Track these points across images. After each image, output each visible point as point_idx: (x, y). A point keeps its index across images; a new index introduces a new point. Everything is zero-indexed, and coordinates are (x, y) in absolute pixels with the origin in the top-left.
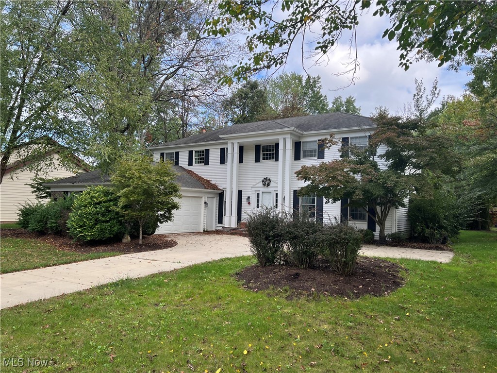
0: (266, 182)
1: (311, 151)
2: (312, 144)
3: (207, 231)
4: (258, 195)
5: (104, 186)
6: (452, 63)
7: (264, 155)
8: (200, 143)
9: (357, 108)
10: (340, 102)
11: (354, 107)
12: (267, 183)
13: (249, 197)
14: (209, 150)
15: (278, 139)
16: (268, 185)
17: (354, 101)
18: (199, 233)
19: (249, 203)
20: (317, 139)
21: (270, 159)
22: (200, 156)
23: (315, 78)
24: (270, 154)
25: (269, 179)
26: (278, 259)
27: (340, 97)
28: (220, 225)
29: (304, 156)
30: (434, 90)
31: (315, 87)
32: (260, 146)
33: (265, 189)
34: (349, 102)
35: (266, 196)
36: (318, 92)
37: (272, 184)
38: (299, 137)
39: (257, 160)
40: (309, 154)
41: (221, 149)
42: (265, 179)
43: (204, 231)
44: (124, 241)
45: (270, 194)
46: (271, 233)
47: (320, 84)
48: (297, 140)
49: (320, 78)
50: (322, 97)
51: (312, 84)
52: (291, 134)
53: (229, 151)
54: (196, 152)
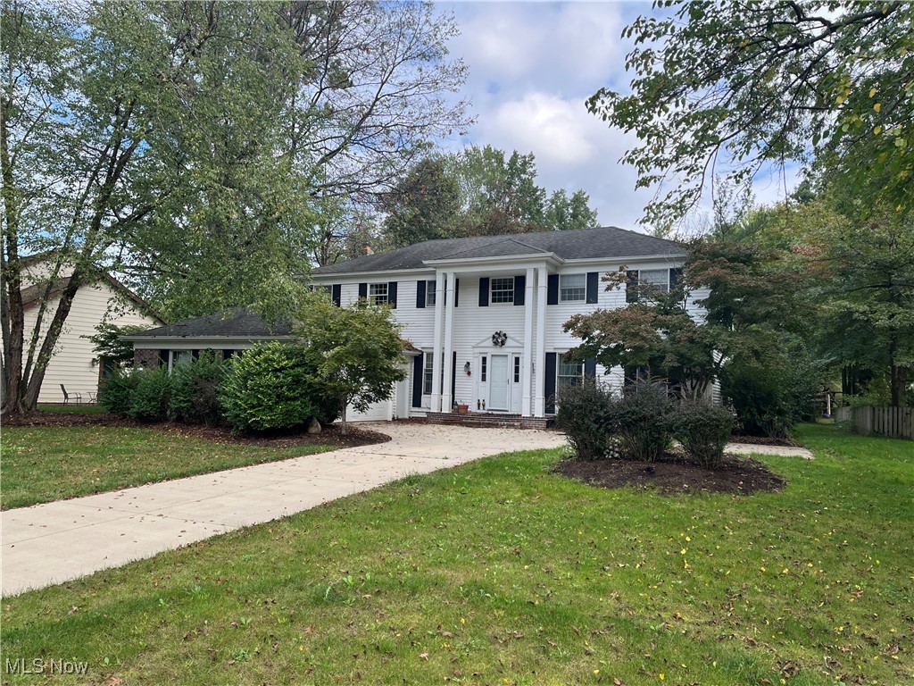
0: (499, 339)
1: (576, 290)
2: (577, 279)
3: (398, 419)
4: (484, 360)
5: (282, 342)
6: (804, 166)
7: (494, 294)
8: (382, 272)
9: (591, 210)
10: (564, 199)
11: (587, 210)
12: (500, 341)
13: (468, 363)
14: (396, 283)
15: (525, 269)
16: (503, 343)
17: (587, 199)
18: (387, 422)
19: (469, 373)
20: (585, 271)
21: (505, 301)
22: (381, 293)
23: (525, 157)
24: (505, 293)
25: (505, 335)
26: (610, 450)
27: (562, 192)
28: (416, 409)
29: (563, 299)
30: (747, 194)
31: (525, 172)
32: (488, 279)
33: (498, 351)
34: (579, 200)
35: (499, 361)
36: (530, 183)
37: (509, 342)
38: (557, 268)
39: (483, 302)
40: (572, 295)
41: (419, 282)
42: (496, 333)
43: (393, 418)
44: (313, 430)
45: (505, 358)
46: (602, 414)
47: (534, 168)
48: (553, 272)
49: (533, 158)
50: (538, 191)
51: (520, 166)
52: (547, 262)
53: (439, 286)
54: (372, 286)
